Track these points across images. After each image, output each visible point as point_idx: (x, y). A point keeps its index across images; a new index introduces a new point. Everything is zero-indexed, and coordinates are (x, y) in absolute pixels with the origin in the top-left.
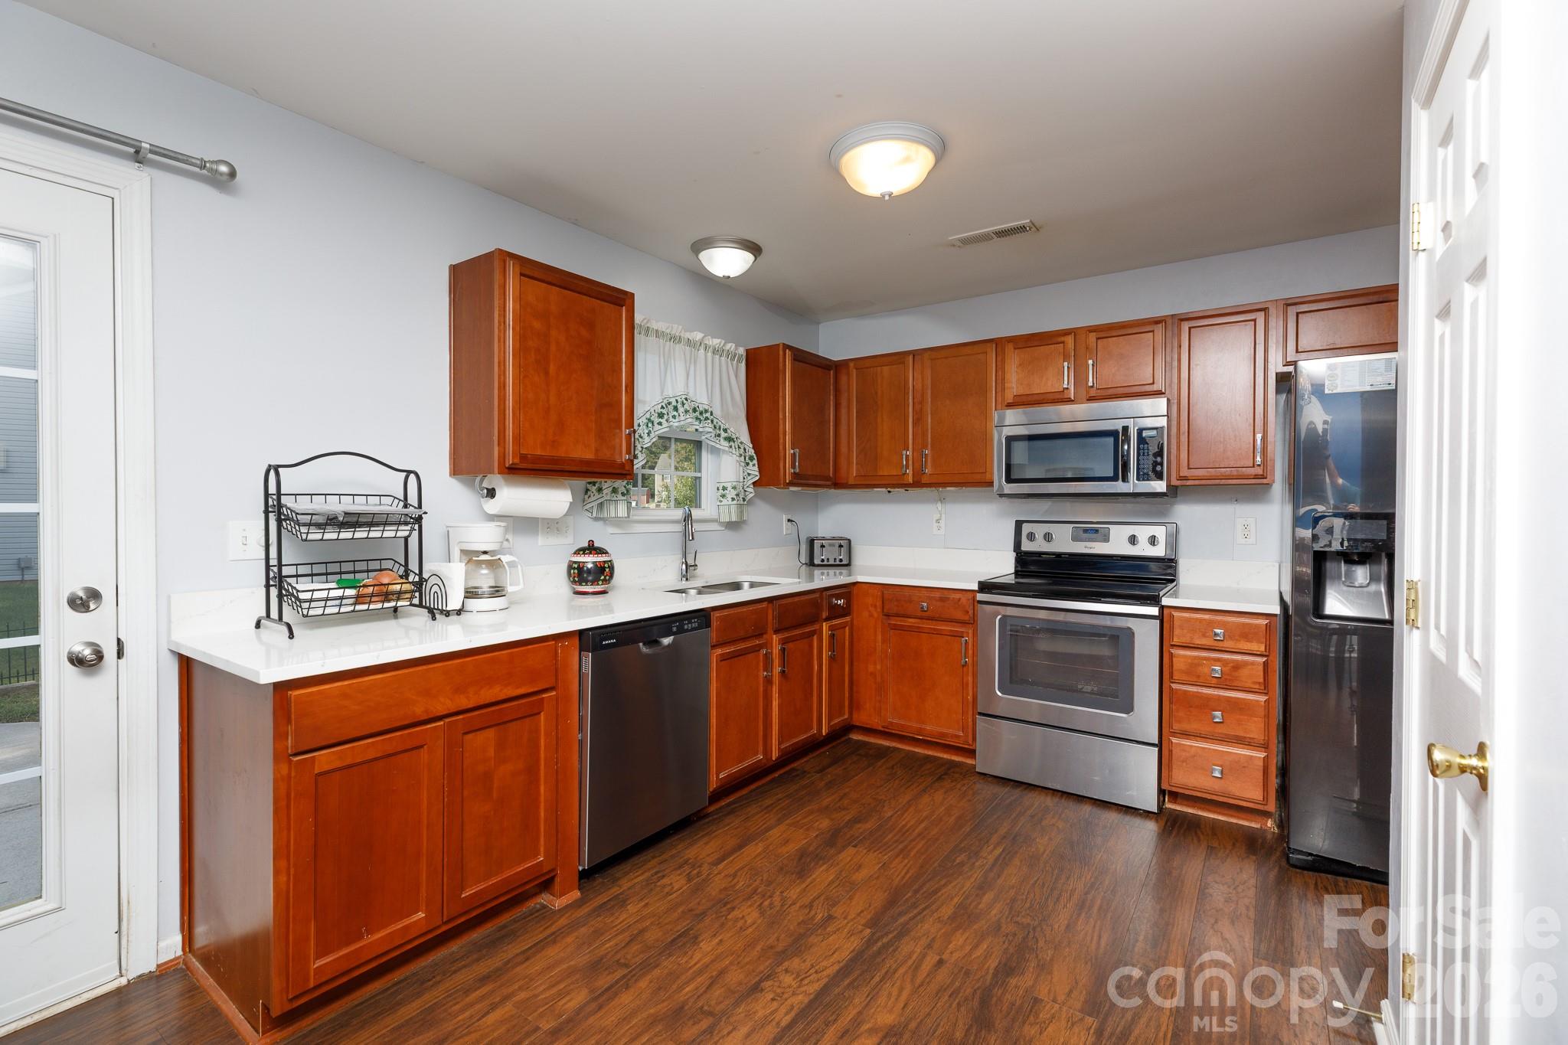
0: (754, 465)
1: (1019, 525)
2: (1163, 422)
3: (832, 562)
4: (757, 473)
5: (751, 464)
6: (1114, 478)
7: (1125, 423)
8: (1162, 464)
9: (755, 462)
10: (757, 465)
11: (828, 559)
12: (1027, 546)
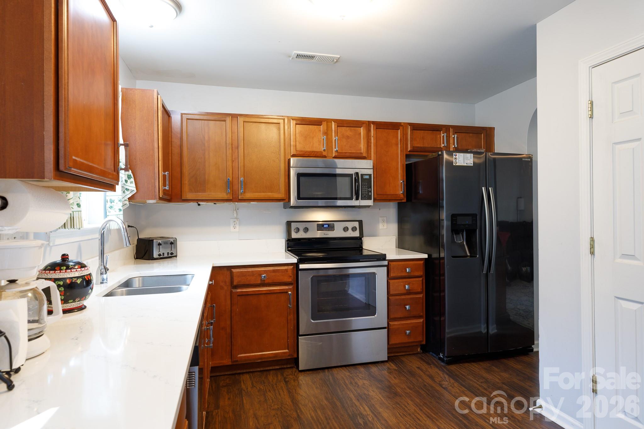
0: (131, 183)
1: (289, 224)
2: (370, 172)
3: (166, 255)
4: (135, 189)
5: (129, 181)
6: (351, 199)
7: (357, 171)
8: (371, 192)
9: (132, 180)
10: (134, 182)
11: (163, 254)
12: (294, 235)
